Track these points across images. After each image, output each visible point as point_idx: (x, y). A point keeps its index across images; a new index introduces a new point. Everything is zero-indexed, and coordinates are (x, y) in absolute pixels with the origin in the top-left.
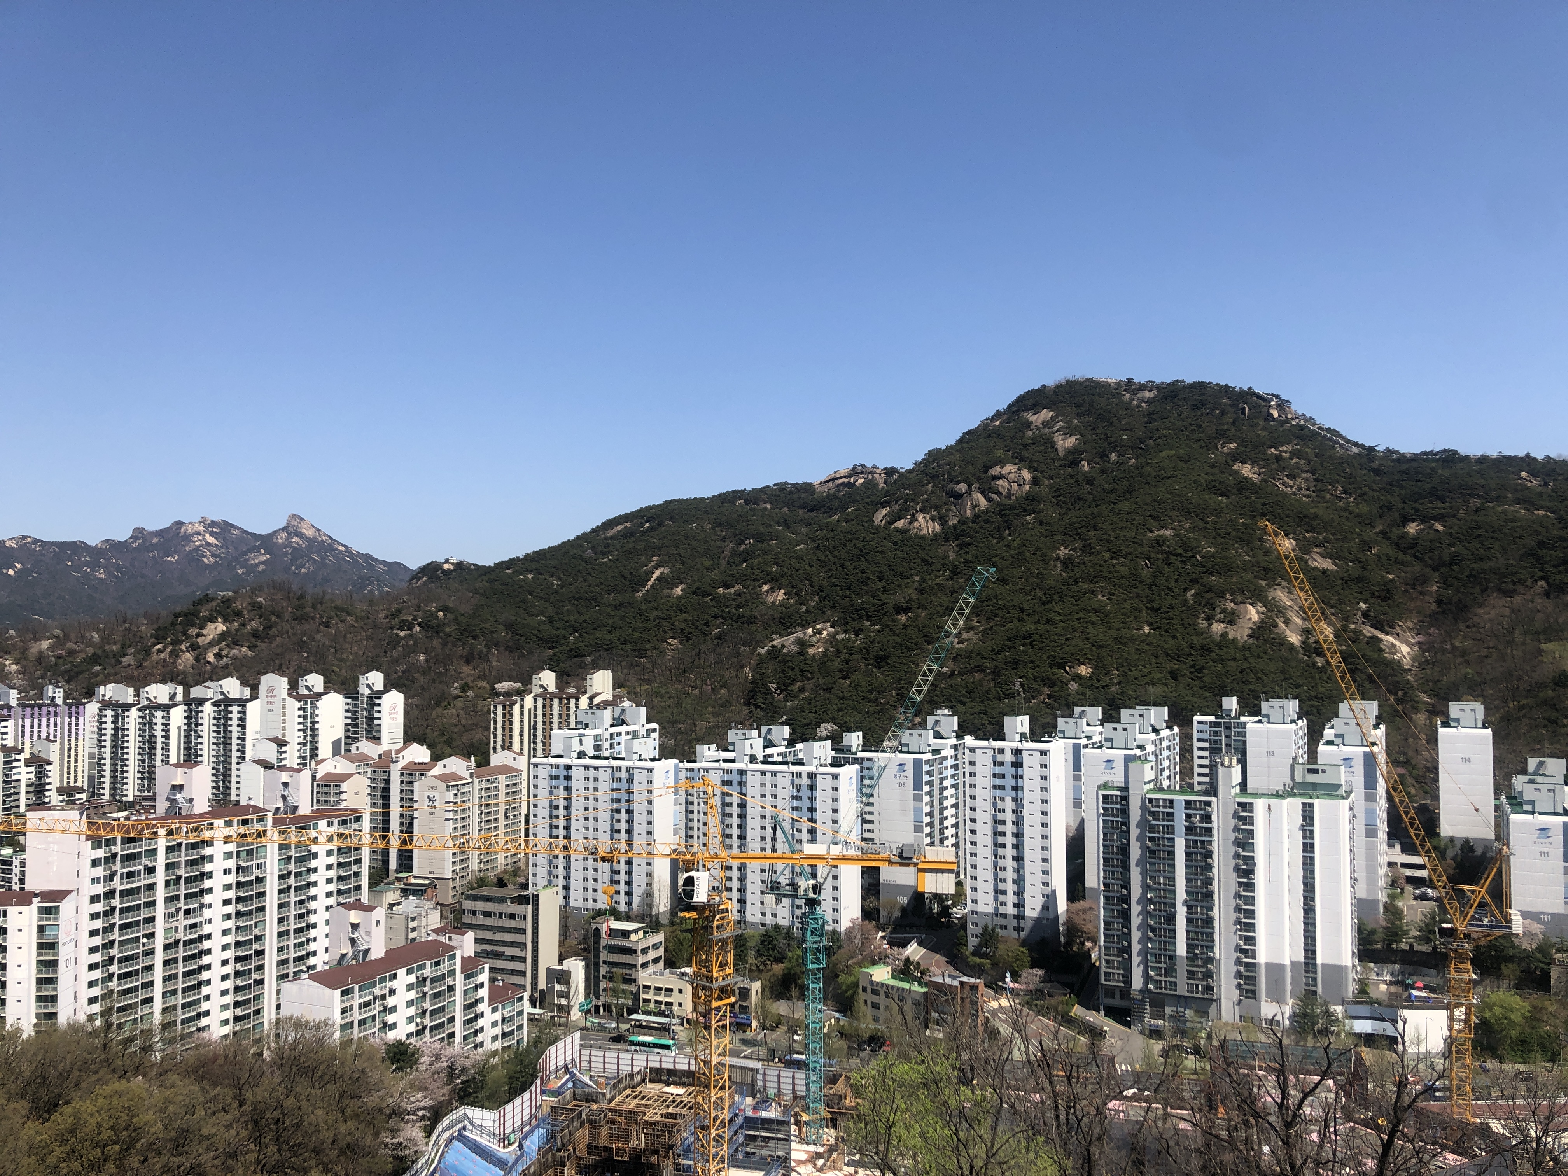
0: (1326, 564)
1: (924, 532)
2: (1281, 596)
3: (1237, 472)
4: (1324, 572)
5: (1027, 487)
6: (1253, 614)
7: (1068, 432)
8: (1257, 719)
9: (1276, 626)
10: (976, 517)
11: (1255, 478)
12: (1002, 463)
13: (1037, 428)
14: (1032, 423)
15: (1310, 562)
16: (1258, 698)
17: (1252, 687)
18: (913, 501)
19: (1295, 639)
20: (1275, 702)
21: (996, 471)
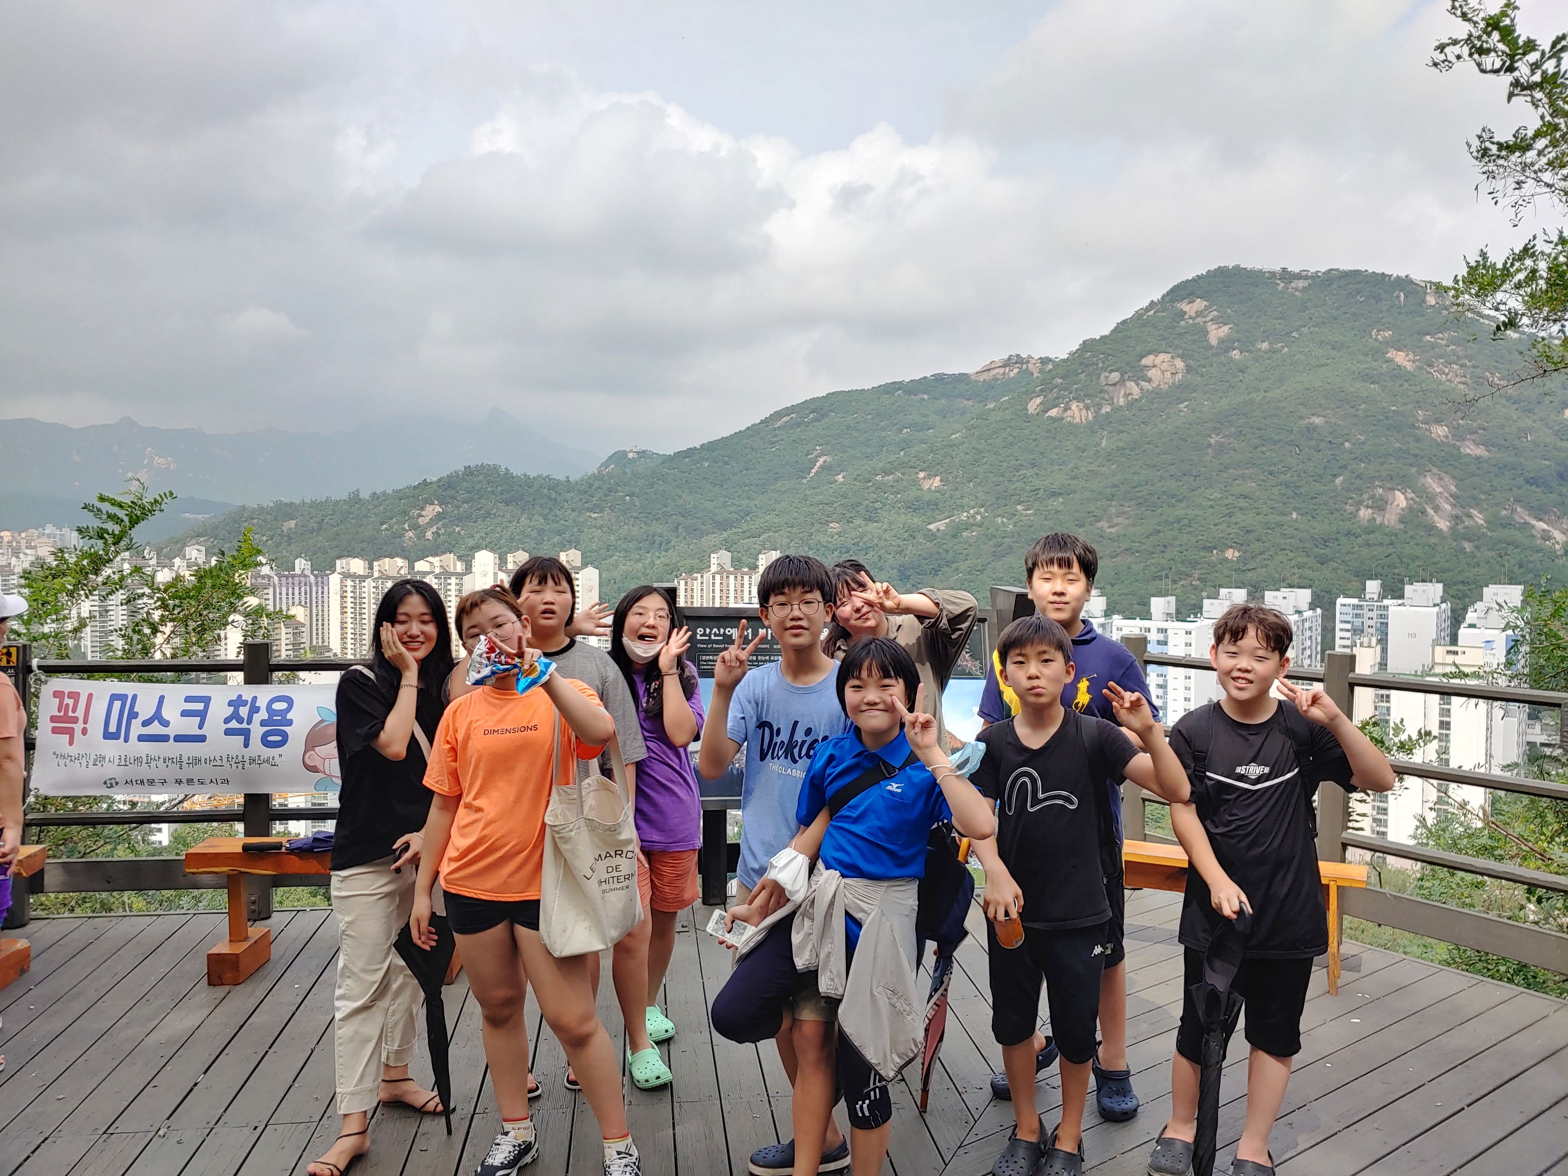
0: (1480, 451)
1: (1078, 420)
2: (1430, 481)
3: (1390, 361)
4: (1478, 458)
5: (1180, 376)
6: (1400, 500)
7: (1220, 321)
8: (1400, 602)
9: (1424, 512)
10: (1130, 405)
11: (1409, 366)
12: (1155, 352)
13: (1190, 318)
14: (1185, 313)
15: (1462, 450)
16: (1402, 582)
17: (1396, 571)
18: (1066, 389)
19: (1443, 525)
20: (1419, 586)
21: (1147, 361)
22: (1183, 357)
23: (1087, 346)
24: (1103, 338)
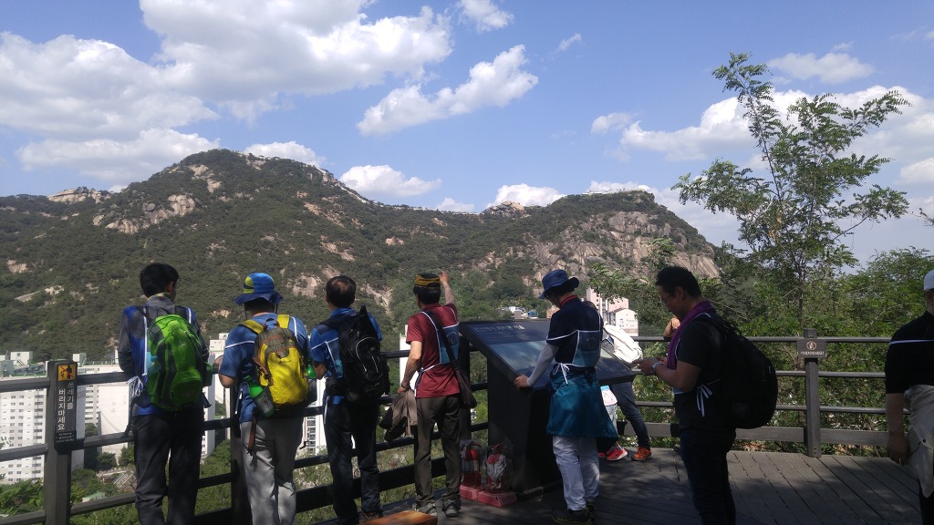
0: (351, 258)
1: (126, 232)
2: (327, 273)
3: (306, 209)
4: (350, 261)
5: (192, 209)
6: (313, 282)
7: (215, 178)
10: (161, 224)
11: (317, 213)
12: (178, 194)
13: (198, 175)
14: (194, 172)
15: (342, 257)
18: (120, 212)
21: (173, 198)
22: (193, 198)
23: (133, 186)
24: (144, 182)
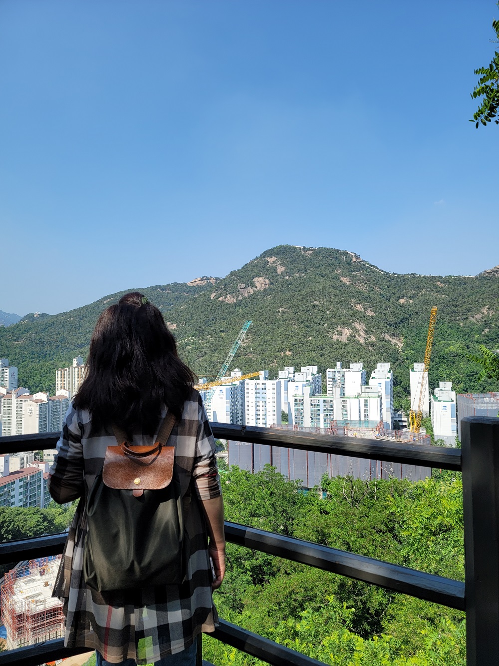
0: (372, 314)
1: (229, 302)
2: (357, 325)
3: (341, 281)
4: (372, 317)
5: (268, 285)
7: (282, 265)
8: (348, 370)
9: (355, 337)
10: (250, 296)
11: (348, 283)
12: (258, 276)
13: (271, 264)
14: (269, 262)
15: (366, 313)
16: (349, 362)
17: (346, 358)
18: (225, 290)
19: (362, 341)
20: (355, 364)
21: (255, 280)
22: (268, 279)
23: (232, 273)
24: (238, 270)
